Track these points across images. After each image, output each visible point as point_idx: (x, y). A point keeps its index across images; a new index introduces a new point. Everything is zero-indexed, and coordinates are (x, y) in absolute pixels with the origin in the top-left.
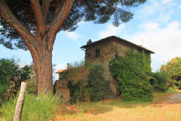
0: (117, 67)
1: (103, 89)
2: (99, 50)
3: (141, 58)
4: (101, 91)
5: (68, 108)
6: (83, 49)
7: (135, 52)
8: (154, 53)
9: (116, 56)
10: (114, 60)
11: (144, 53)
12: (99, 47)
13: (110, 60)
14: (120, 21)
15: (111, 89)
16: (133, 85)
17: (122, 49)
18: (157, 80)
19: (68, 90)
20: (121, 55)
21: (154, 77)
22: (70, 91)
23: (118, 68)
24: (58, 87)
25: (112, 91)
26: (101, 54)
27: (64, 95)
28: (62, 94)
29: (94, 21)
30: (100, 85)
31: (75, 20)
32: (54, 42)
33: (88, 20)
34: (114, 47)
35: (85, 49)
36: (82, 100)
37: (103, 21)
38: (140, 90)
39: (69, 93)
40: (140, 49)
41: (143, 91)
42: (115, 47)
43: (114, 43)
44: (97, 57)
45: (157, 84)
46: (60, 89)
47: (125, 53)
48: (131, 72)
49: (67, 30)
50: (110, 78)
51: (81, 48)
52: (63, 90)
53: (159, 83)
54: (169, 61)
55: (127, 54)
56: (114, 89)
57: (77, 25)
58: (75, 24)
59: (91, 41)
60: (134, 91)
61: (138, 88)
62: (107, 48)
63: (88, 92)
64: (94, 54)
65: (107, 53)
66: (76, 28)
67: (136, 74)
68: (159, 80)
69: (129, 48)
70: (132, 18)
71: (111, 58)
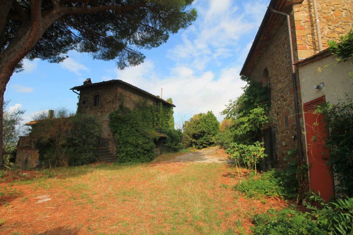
0: (120, 121)
1: (92, 150)
2: (99, 95)
3: (157, 111)
4: (89, 152)
5: (24, 174)
6: (76, 91)
7: (150, 103)
8: (175, 106)
9: (121, 107)
10: (116, 112)
11: (161, 106)
12: (99, 91)
13: (112, 111)
14: (127, 63)
15: (110, 150)
16: (132, 144)
17: (130, 98)
18: (170, 138)
19: (37, 151)
20: (129, 106)
21: (168, 135)
22: (39, 153)
23: (120, 123)
24: (21, 147)
25: (110, 152)
26: (101, 101)
27: (29, 159)
28: (27, 158)
29: (94, 54)
30: (88, 144)
31: (65, 46)
32: (8, 79)
33: (85, 51)
34: (118, 95)
35: (79, 92)
36: (56, 164)
37: (109, 56)
38: (139, 150)
39: (38, 156)
40: (157, 100)
41: (142, 151)
42: (121, 94)
43: (120, 90)
44: (95, 105)
45: (169, 143)
46: (24, 150)
47: (134, 103)
48: (132, 128)
49: (48, 60)
50: (109, 135)
51: (73, 89)
52: (29, 151)
53: (172, 142)
54: (192, 117)
55: (137, 105)
56: (113, 150)
57: (67, 55)
58: (64, 52)
59: (89, 81)
60: (130, 151)
61: (137, 147)
62: (110, 95)
63: (66, 153)
64: (92, 101)
65: (110, 102)
66: (64, 58)
67: (137, 131)
68: (172, 138)
69: (141, 98)
70: (143, 62)
71: (113, 109)
